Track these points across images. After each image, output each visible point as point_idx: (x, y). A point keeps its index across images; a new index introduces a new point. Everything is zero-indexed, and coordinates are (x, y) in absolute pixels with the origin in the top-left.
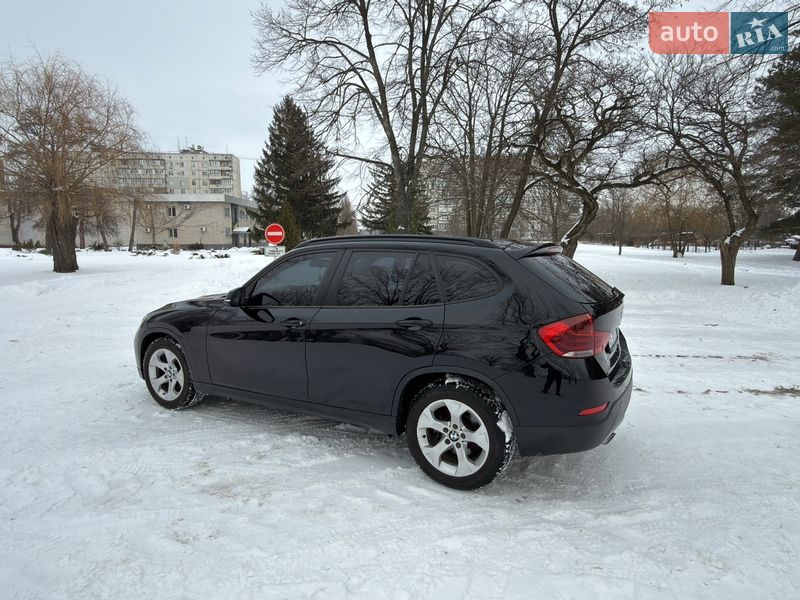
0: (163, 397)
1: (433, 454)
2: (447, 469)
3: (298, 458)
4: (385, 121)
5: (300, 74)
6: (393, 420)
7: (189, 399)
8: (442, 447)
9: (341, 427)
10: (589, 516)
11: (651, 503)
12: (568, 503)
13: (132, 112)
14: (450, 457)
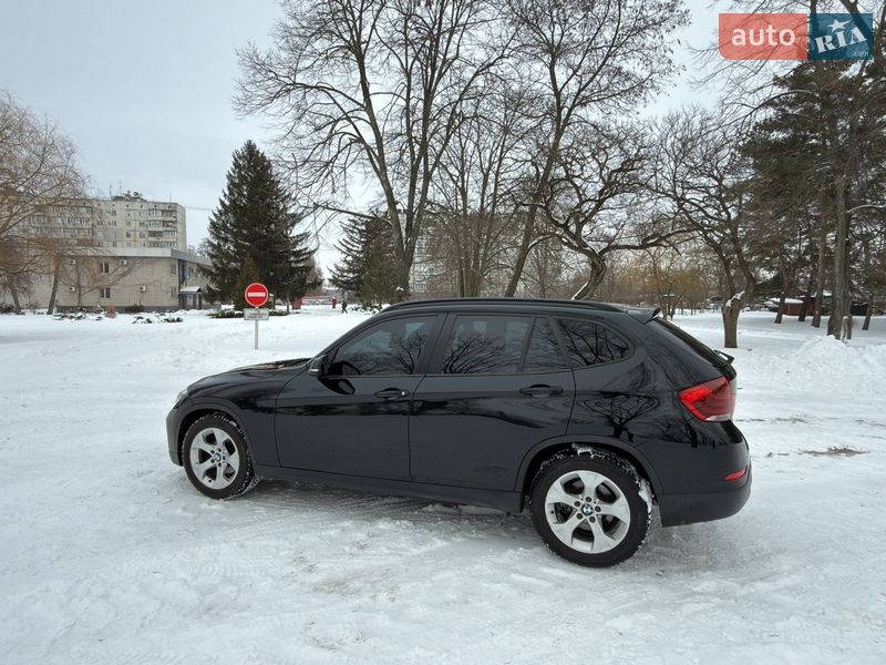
0: (209, 485)
1: (564, 531)
2: (581, 546)
4: (381, 173)
5: (285, 120)
6: (518, 496)
8: (573, 522)
9: (430, 508)
11: (785, 567)
12: (708, 573)
14: (583, 534)
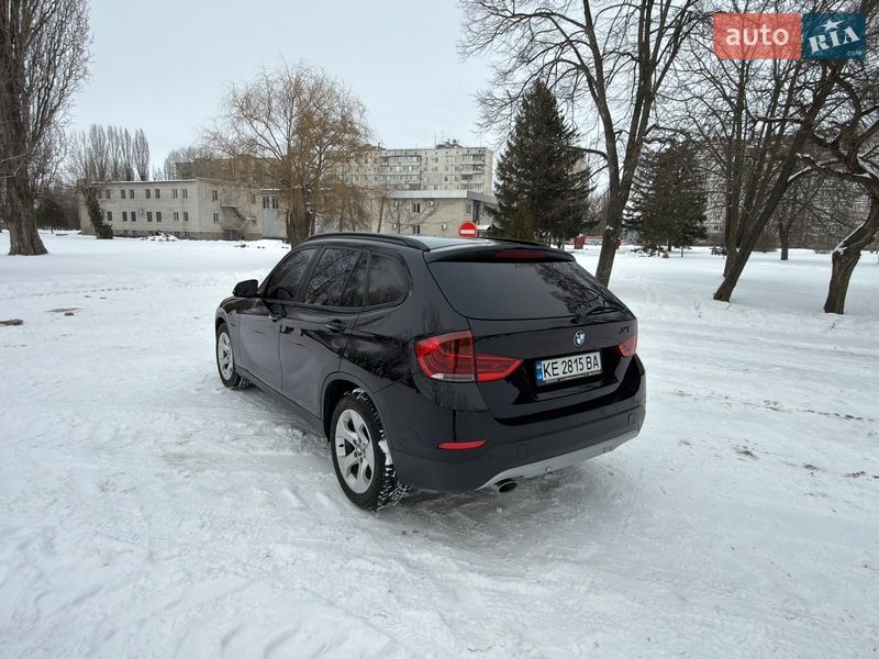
1: (346, 462)
2: (350, 481)
3: (261, 446)
4: (600, 100)
6: (322, 423)
8: (352, 459)
10: (455, 568)
14: (355, 470)
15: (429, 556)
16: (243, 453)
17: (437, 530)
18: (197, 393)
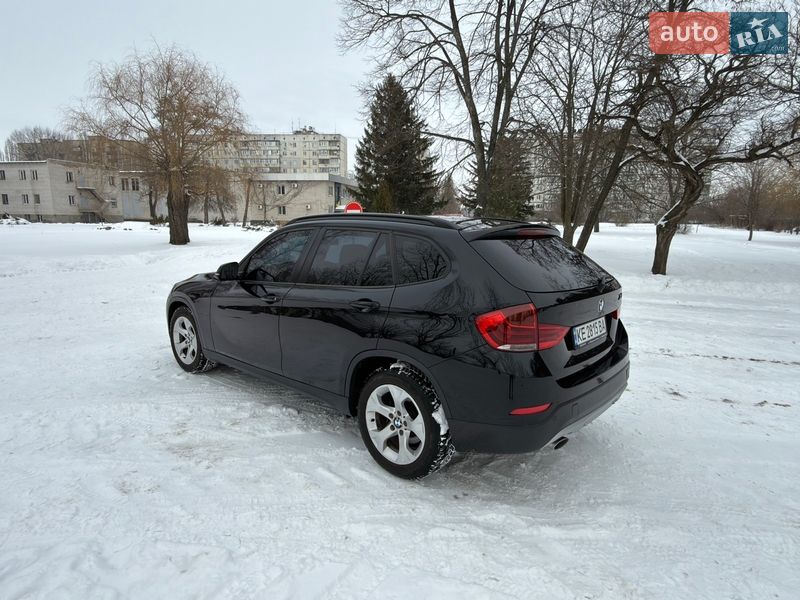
0: (183, 360)
1: (379, 438)
2: (390, 455)
3: (266, 428)
4: (467, 95)
5: (384, 51)
6: (346, 401)
7: (202, 364)
8: (387, 432)
10: (523, 523)
11: (604, 519)
13: (238, 96)
14: (393, 443)
15: (494, 516)
16: (251, 437)
17: (483, 491)
18: (157, 380)
